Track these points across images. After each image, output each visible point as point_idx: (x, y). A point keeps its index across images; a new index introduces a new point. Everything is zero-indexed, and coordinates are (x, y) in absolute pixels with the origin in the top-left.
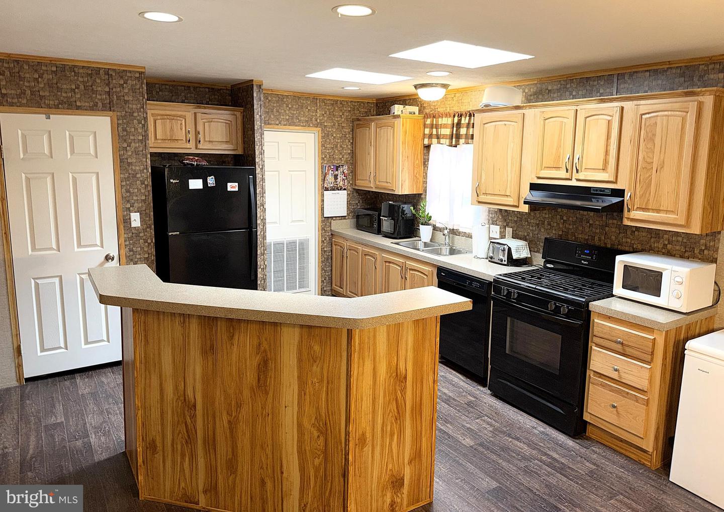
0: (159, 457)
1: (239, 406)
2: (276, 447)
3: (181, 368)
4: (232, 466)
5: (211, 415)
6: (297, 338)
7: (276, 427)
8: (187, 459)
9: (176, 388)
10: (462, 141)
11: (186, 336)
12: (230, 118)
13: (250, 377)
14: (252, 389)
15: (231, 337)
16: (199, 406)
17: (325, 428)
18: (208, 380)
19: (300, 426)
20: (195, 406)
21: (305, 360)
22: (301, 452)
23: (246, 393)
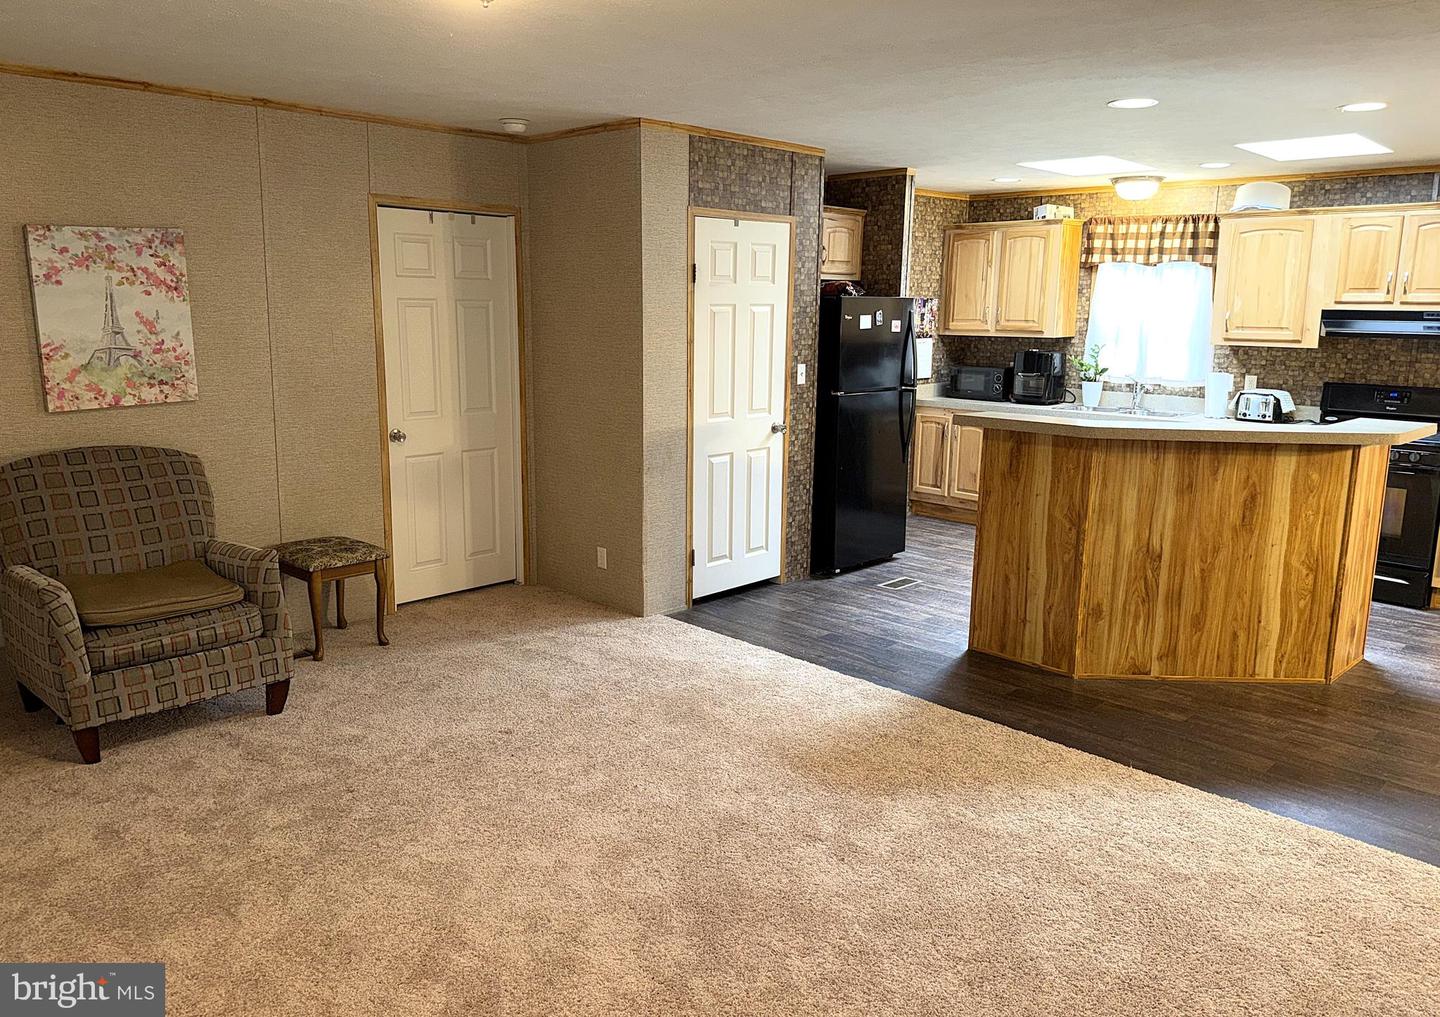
0: (1104, 624)
1: (1216, 550)
2: (1257, 593)
3: (1147, 515)
4: (1198, 623)
5: (1179, 563)
6: (1293, 467)
7: (1259, 569)
8: (1141, 622)
9: (1138, 537)
11: (1158, 475)
12: (850, 223)
13: (1234, 515)
14: (1234, 529)
15: (1215, 473)
16: (1166, 556)
17: (1315, 566)
18: (1180, 525)
19: (1287, 565)
20: (1160, 557)
21: (1301, 490)
22: (1285, 594)
23: (1227, 534)
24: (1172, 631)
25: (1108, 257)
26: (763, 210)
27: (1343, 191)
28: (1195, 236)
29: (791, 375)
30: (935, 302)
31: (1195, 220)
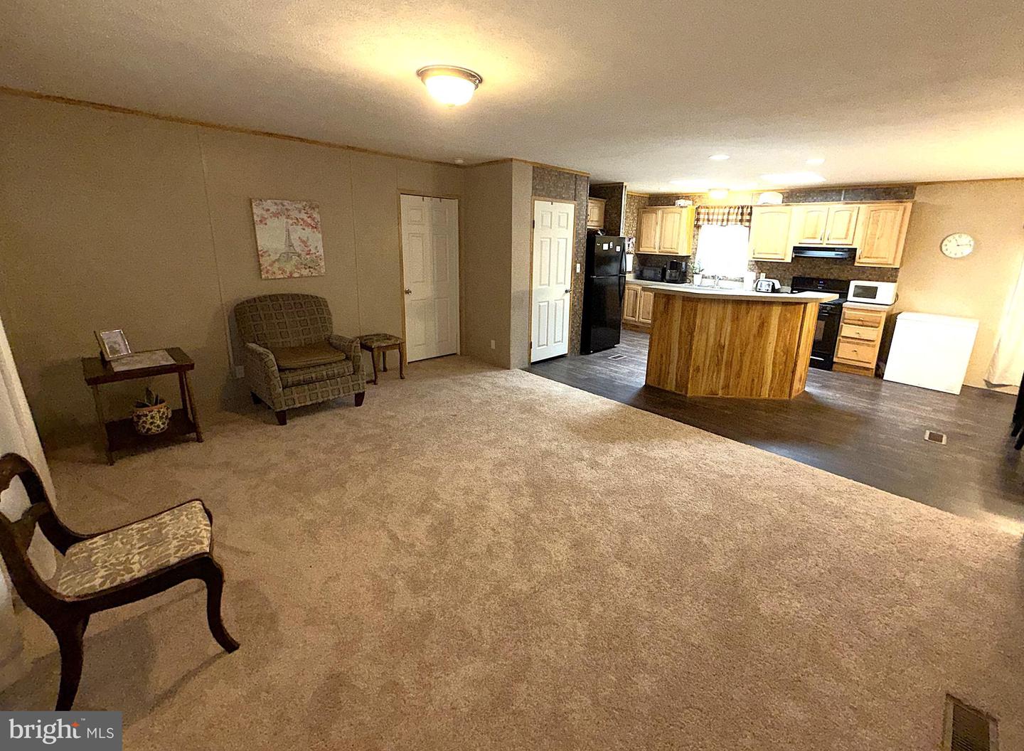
0: (700, 374)
1: (747, 345)
2: (762, 362)
3: (719, 329)
4: (738, 375)
5: (732, 351)
6: (780, 311)
7: (764, 352)
8: (715, 374)
9: (715, 339)
10: (729, 223)
11: (724, 313)
13: (755, 330)
14: (755, 336)
15: (747, 313)
16: (726, 348)
17: (787, 352)
18: (732, 334)
19: (775, 351)
20: (724, 347)
21: (783, 321)
22: (774, 363)
23: (752, 338)
24: (727, 378)
25: (706, 222)
26: (563, 198)
27: (804, 196)
28: (742, 214)
29: (574, 269)
30: (634, 239)
31: (742, 208)
